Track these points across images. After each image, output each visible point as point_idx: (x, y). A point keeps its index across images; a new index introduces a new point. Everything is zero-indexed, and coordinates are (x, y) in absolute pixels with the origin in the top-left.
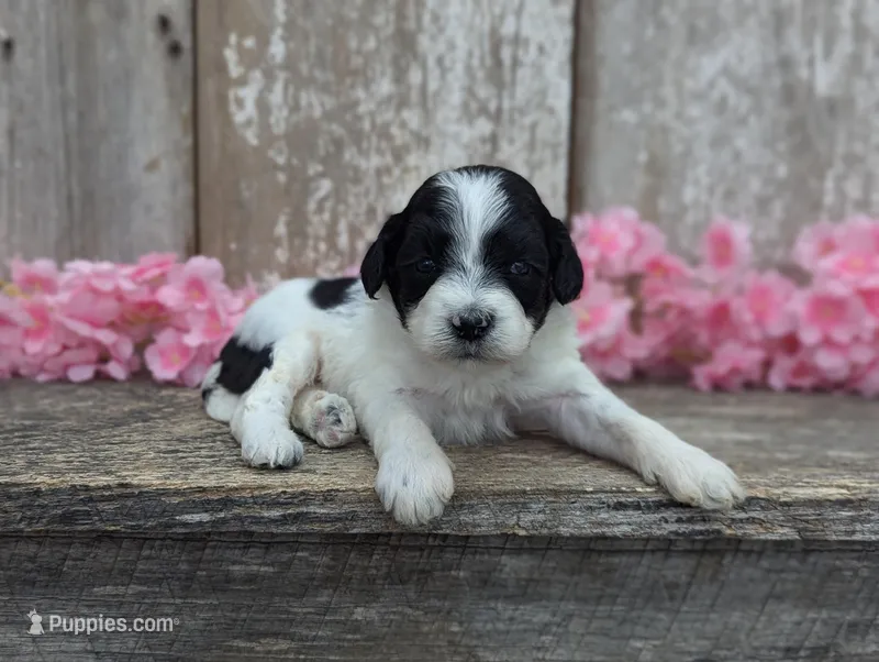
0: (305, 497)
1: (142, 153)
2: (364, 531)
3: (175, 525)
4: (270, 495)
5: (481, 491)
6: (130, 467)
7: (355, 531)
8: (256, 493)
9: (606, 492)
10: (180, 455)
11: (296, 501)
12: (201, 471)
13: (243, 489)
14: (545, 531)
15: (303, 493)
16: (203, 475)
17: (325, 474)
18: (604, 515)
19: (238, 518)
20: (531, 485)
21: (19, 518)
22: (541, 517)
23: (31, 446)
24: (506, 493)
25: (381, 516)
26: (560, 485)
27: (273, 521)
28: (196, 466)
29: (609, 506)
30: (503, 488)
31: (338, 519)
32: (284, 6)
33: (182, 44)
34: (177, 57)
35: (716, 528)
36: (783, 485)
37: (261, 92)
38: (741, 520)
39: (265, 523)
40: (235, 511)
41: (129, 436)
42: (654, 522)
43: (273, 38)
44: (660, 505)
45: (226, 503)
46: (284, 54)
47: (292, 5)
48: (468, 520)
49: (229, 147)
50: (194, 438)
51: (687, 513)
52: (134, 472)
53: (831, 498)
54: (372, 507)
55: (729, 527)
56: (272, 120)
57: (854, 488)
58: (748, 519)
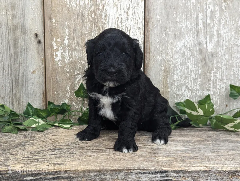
0: (59, 172)
1: (31, 69)
4: (50, 172)
5: (107, 170)
6: (13, 163)
9: (141, 169)
10: (29, 158)
11: (57, 173)
14: (125, 180)
15: (59, 171)
16: (33, 166)
17: (66, 165)
18: (140, 176)
20: (121, 168)
22: (123, 176)
24: (114, 170)
25: (80, 177)
26: (129, 168)
27: (51, 179)
28: (31, 162)
29: (141, 173)
30: (113, 169)
31: (68, 178)
32: (68, 31)
33: (41, 41)
34: (40, 44)
35: (170, 178)
36: (189, 166)
37: (62, 53)
38: (177, 176)
39: (48, 179)
40: (40, 176)
41: (18, 152)
42: (154, 177)
43: (65, 39)
44: (155, 173)
45: (38, 174)
46: (68, 43)
47: (70, 30)
48: (104, 178)
49: (54, 67)
50: (35, 152)
51: (163, 175)
52: (14, 166)
53: (201, 170)
54: (77, 175)
55: (174, 178)
56: (65, 60)
57: (208, 167)
58: (179, 176)
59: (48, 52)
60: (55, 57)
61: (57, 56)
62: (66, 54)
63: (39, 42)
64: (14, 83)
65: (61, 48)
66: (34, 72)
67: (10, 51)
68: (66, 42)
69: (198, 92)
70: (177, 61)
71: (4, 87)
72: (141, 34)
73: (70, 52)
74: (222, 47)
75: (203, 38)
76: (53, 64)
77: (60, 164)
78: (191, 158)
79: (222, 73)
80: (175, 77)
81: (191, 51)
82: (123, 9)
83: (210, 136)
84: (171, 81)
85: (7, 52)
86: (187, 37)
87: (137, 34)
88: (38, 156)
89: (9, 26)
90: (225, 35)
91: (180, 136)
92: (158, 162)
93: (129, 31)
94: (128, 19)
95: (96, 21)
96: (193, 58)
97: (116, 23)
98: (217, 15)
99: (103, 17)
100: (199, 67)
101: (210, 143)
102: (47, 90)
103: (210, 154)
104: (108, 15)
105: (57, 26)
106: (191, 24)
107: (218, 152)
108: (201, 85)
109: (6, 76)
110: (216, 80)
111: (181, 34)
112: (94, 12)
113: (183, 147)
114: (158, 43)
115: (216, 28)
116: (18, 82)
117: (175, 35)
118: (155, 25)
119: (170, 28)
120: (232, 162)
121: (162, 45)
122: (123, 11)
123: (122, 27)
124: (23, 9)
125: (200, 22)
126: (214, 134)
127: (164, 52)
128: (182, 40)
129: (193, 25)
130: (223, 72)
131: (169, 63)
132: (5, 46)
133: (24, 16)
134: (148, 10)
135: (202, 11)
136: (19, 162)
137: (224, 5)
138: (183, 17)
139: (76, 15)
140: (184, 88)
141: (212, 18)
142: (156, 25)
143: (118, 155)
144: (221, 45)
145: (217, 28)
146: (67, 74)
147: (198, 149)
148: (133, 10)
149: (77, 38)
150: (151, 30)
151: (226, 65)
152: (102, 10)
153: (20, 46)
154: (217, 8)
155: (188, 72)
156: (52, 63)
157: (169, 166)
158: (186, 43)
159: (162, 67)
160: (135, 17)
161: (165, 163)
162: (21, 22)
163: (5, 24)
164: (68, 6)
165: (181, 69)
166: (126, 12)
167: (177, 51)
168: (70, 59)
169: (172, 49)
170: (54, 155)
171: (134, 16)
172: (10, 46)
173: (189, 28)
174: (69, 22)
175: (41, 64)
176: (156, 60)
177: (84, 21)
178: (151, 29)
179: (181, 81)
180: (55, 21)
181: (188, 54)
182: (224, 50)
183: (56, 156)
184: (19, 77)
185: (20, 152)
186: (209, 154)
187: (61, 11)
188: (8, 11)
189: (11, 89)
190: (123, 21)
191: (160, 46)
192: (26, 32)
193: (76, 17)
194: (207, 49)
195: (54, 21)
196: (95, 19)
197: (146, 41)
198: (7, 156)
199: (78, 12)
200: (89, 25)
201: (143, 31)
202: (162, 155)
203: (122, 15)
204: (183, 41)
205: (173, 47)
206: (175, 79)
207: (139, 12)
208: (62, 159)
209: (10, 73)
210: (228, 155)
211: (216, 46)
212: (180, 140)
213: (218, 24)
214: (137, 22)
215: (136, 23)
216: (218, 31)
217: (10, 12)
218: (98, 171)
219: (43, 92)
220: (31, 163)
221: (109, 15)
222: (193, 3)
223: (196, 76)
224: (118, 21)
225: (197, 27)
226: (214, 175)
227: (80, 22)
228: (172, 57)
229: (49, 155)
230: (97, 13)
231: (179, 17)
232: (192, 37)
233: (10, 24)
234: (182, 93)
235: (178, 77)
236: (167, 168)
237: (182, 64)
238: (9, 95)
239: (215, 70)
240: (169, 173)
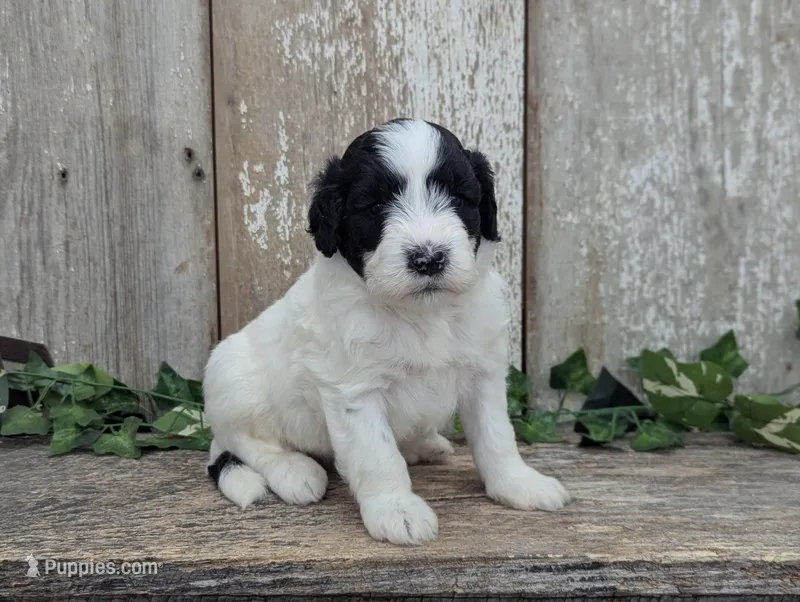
0: (290, 566)
1: (173, 259)
2: (336, 592)
3: (189, 590)
4: (263, 565)
5: (427, 559)
6: (155, 542)
7: (329, 592)
8: (252, 564)
9: (525, 558)
10: (197, 528)
11: (282, 569)
12: (209, 544)
13: (242, 560)
14: (477, 590)
15: (288, 563)
16: (212, 548)
17: (307, 546)
18: (523, 576)
19: (239, 583)
20: (467, 553)
21: (70, 585)
22: (474, 579)
23: (81, 521)
24: (446, 561)
26: (489, 553)
27: (265, 585)
28: (206, 539)
29: (527, 569)
30: (443, 556)
31: (317, 583)
32: (286, 138)
33: (204, 169)
34: (200, 181)
35: (612, 585)
36: (667, 549)
37: (269, 207)
38: (632, 579)
39: (259, 587)
40: (236, 578)
41: (158, 509)
42: (563, 581)
43: (278, 164)
44: (567, 568)
45: (229, 572)
46: (287, 175)
47: (293, 137)
48: (417, 582)
49: (244, 251)
50: (208, 510)
51: (589, 574)
52: (158, 547)
53: (702, 560)
54: (342, 573)
55: (622, 584)
56: (279, 229)
57: (722, 551)
58: (637, 578)
59: (226, 204)
60: (246, 221)
61: (253, 216)
62: (282, 210)
63: (199, 174)
64: (121, 301)
65: (266, 192)
66: (181, 268)
67: (107, 203)
68: (282, 173)
69: (698, 326)
70: (630, 229)
71: (91, 316)
72: (516, 145)
73: (294, 205)
74: (772, 182)
75: (710, 156)
76: (242, 242)
77: (289, 544)
78: (673, 527)
79: (772, 265)
80: (625, 280)
81: (671, 194)
82: (458, 68)
83: (733, 463)
84: (611, 292)
85: (100, 207)
86: (659, 153)
87: (501, 146)
88: (220, 521)
89: (106, 128)
90: (780, 144)
91: (639, 465)
92: (573, 540)
93: (478, 136)
94: (472, 100)
95: (372, 107)
96: (680, 217)
97: (437, 114)
98: (756, 82)
99: (395, 94)
100: (698, 246)
101: (733, 482)
102: (223, 323)
103: (730, 516)
104: (412, 89)
105: (252, 124)
106: (672, 112)
107: (756, 509)
108: (706, 304)
109: (95, 280)
110: (754, 287)
111: (642, 143)
112: (366, 78)
113: (648, 496)
114: (569, 172)
115: (752, 122)
116: (133, 299)
117: (622, 148)
118: (557, 117)
119: (606, 125)
120: (793, 537)
121: (583, 179)
122: (457, 76)
123: (454, 123)
124: (149, 74)
125: (702, 105)
126: (747, 458)
127: (587, 199)
128: (644, 163)
129: (678, 113)
130: (775, 263)
131: (602, 235)
132: (92, 188)
133: (150, 94)
134: (537, 69)
135: (708, 69)
136: (172, 539)
137: (777, 49)
138: (648, 89)
139: (312, 89)
140: (652, 312)
141: (740, 90)
142: (560, 118)
143: (454, 520)
144: (770, 176)
145: (758, 123)
146: (285, 272)
147: (694, 501)
148: (488, 72)
149: (314, 162)
150: (547, 132)
151: (784, 239)
152: (392, 75)
153: (139, 188)
154: (756, 62)
155: (665, 261)
156: (237, 237)
157: (609, 550)
158: (657, 171)
159: (581, 246)
160: (494, 94)
161: (593, 541)
162: (142, 115)
163: (95, 123)
164: (285, 62)
165: (641, 251)
166: (467, 77)
167: (629, 197)
168: (292, 227)
169: (613, 190)
170: (264, 518)
171: (491, 90)
172: (109, 187)
173: (668, 123)
174: (289, 112)
175: (203, 242)
176: (562, 225)
177: (335, 109)
178: (545, 129)
179: (641, 291)
180: (248, 109)
181: (662, 207)
182: (779, 192)
183: (271, 521)
184: (137, 282)
185: (164, 510)
186: (726, 516)
187: (267, 79)
188: (104, 80)
189: (111, 320)
190: (456, 106)
191: (574, 182)
192: (157, 144)
193: (313, 95)
194: (724, 191)
195: (243, 108)
196: (369, 102)
197: (529, 165)
198: (130, 521)
199: (318, 80)
200: (352, 119)
201: (521, 135)
202: (585, 518)
203: (455, 86)
204: (648, 166)
205: (617, 185)
206: (624, 285)
207: (508, 77)
208: (292, 529)
209: (108, 272)
210: (785, 518)
211: (754, 180)
212: (639, 476)
213: (758, 109)
214: (503, 109)
215: (500, 110)
216: (758, 131)
217: (108, 85)
218: (400, 563)
219: (212, 330)
220: (207, 542)
221: (415, 87)
222: (678, 46)
223: (688, 274)
224: (441, 108)
225: (690, 119)
226: (739, 574)
227: (322, 111)
228: (613, 216)
229: (253, 518)
230: (376, 83)
231: (634, 89)
232: (675, 153)
233: (109, 121)
234: (648, 329)
235: (634, 279)
236: (600, 556)
237: (646, 238)
238: (106, 338)
239: (750, 256)
240: (606, 570)
